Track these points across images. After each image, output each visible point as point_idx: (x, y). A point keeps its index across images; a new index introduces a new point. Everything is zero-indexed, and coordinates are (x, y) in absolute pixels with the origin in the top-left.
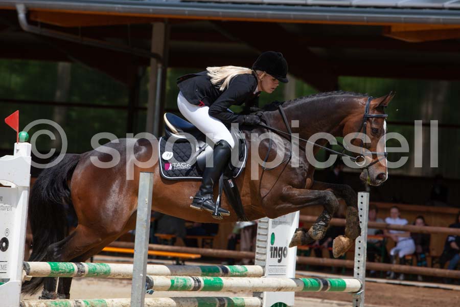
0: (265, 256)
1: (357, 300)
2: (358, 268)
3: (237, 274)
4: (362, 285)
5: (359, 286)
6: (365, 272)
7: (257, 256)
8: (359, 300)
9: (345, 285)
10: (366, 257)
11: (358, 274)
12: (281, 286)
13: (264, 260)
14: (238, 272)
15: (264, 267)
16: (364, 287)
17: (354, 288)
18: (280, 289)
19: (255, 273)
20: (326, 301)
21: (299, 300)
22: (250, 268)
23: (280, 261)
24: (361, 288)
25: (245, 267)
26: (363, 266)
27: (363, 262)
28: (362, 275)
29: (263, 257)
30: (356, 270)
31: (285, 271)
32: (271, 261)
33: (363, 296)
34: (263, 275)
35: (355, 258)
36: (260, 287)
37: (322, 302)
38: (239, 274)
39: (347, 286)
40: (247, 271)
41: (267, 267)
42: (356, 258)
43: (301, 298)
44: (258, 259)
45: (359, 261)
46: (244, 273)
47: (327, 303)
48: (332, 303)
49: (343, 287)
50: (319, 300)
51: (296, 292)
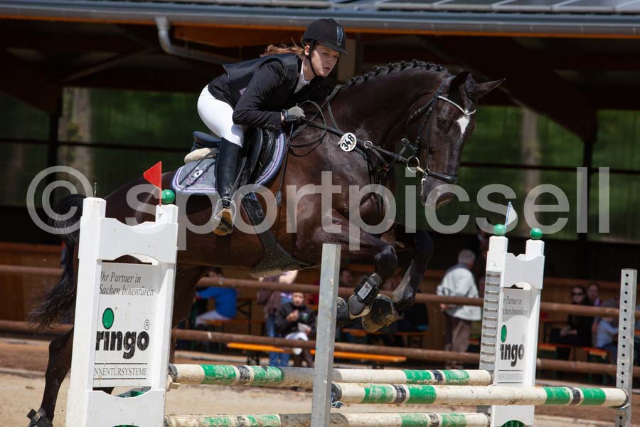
0: (493, 357)
1: (621, 418)
2: (623, 373)
3: (455, 381)
4: (627, 397)
5: (624, 397)
6: (631, 378)
7: (482, 357)
8: (624, 417)
9: (605, 396)
10: (633, 358)
11: (622, 382)
12: (516, 397)
13: (492, 363)
14: (457, 379)
15: (491, 372)
16: (630, 400)
17: (615, 401)
18: (513, 402)
19: (479, 380)
20: (579, 420)
21: (542, 419)
22: (472, 374)
23: (513, 364)
24: (626, 401)
25: (465, 372)
26: (629, 372)
27: (628, 365)
28: (627, 384)
29: (490, 359)
30: (619, 376)
31: (521, 377)
32: (502, 364)
33: (629, 412)
34: (491, 383)
35: (618, 360)
36: (487, 399)
37: (575, 422)
38: (458, 381)
39: (607, 398)
40: (468, 377)
41: (496, 372)
42: (620, 360)
43: (545, 417)
44: (483, 362)
45: (623, 364)
46: (464, 381)
47: (582, 423)
48: (588, 424)
49: (602, 399)
50: (571, 420)
51: (536, 407)
